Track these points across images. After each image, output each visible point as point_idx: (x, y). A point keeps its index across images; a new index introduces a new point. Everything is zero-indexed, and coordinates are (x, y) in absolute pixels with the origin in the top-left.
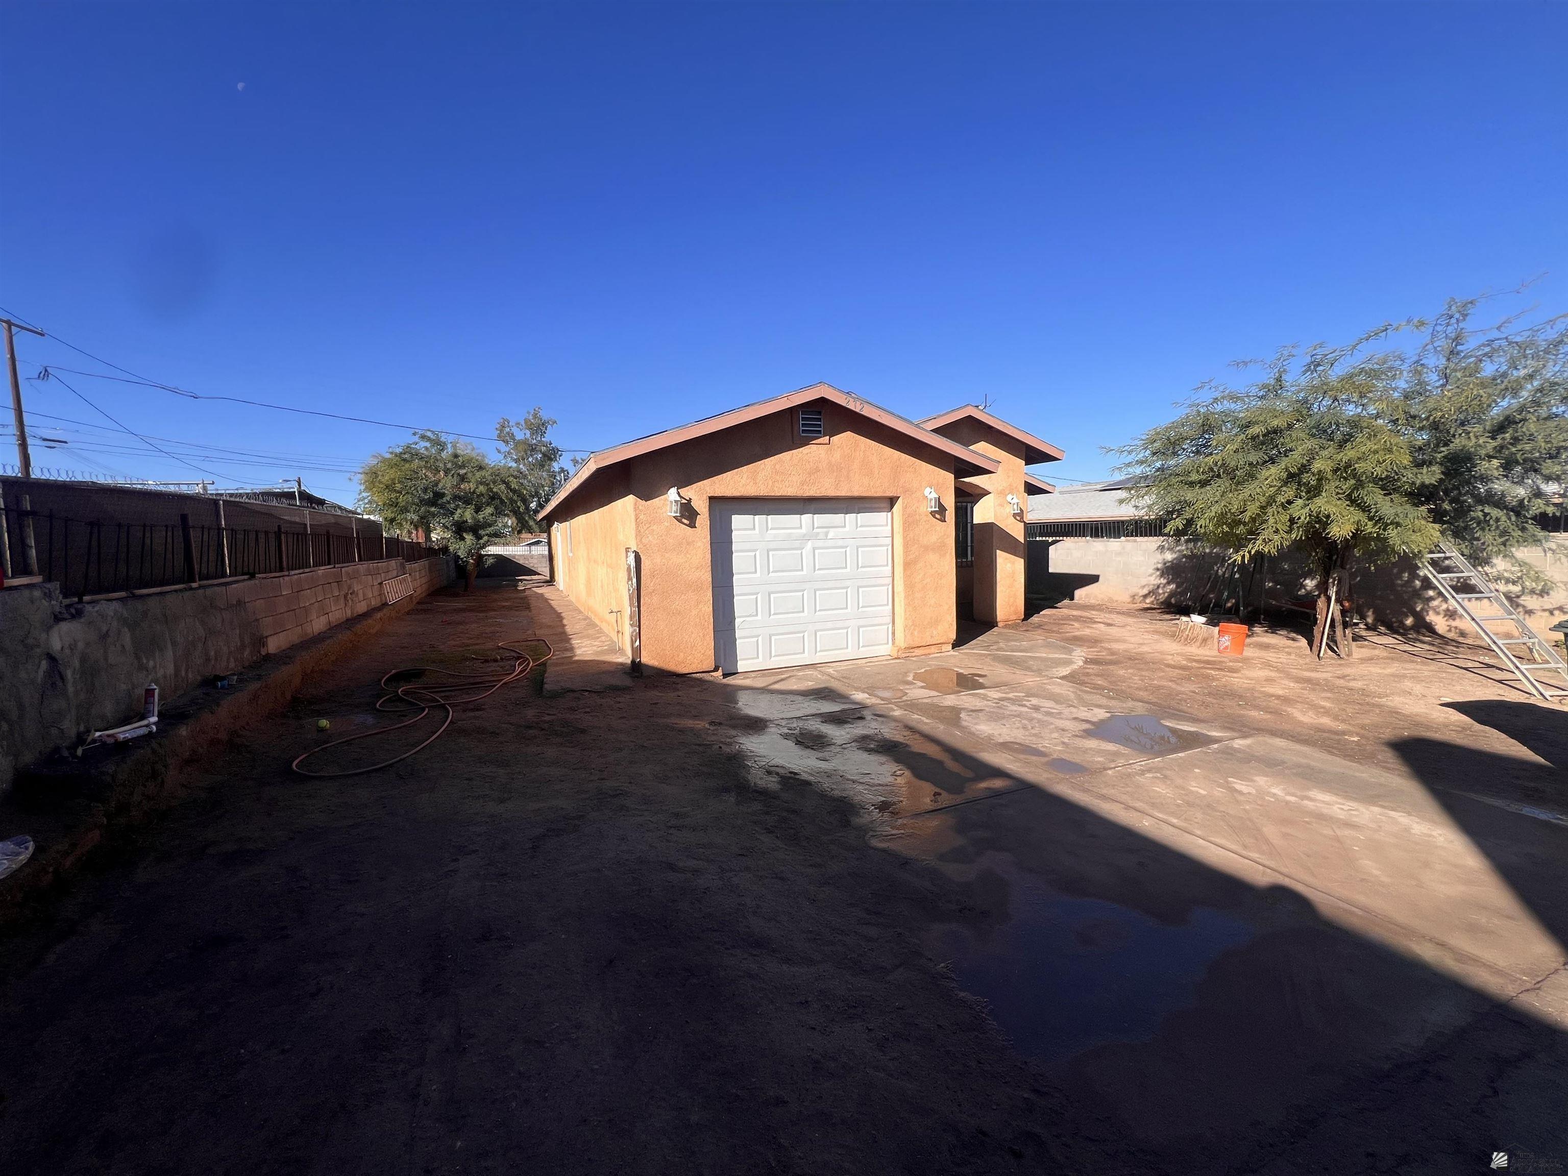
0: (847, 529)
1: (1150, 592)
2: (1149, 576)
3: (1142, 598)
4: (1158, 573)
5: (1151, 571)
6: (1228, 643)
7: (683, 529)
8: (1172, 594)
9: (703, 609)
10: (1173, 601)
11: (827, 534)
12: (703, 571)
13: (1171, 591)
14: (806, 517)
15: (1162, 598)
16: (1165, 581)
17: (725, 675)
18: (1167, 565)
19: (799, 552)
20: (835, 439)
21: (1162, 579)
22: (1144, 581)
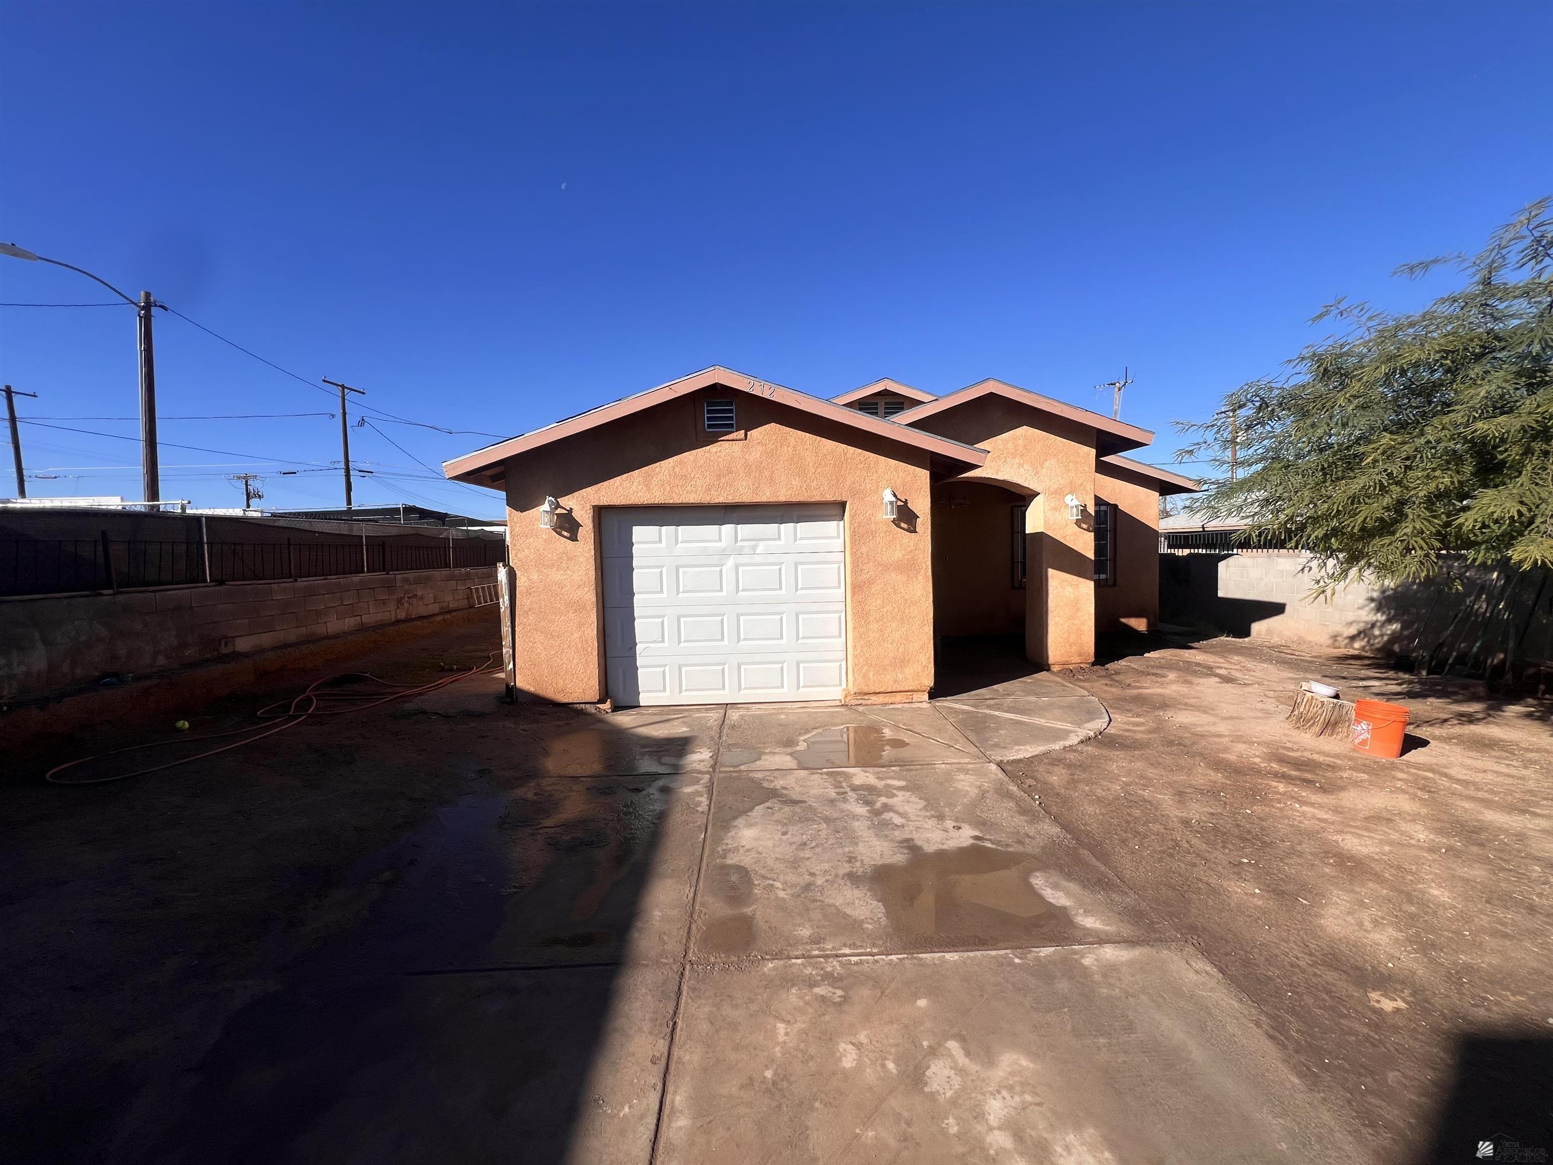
0: (782, 542)
1: (1360, 633)
2: (1359, 608)
3: (1347, 641)
4: (1373, 605)
5: (1361, 601)
6: (1366, 736)
7: (562, 543)
8: (1395, 638)
9: (586, 632)
10: (1396, 648)
11: (754, 548)
12: (586, 589)
13: (1394, 632)
14: (728, 528)
15: (1378, 643)
16: (1384, 618)
17: (616, 708)
18: (1387, 593)
19: (718, 569)
20: (754, 433)
21: (1379, 615)
22: (1350, 617)
